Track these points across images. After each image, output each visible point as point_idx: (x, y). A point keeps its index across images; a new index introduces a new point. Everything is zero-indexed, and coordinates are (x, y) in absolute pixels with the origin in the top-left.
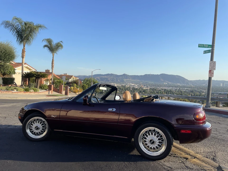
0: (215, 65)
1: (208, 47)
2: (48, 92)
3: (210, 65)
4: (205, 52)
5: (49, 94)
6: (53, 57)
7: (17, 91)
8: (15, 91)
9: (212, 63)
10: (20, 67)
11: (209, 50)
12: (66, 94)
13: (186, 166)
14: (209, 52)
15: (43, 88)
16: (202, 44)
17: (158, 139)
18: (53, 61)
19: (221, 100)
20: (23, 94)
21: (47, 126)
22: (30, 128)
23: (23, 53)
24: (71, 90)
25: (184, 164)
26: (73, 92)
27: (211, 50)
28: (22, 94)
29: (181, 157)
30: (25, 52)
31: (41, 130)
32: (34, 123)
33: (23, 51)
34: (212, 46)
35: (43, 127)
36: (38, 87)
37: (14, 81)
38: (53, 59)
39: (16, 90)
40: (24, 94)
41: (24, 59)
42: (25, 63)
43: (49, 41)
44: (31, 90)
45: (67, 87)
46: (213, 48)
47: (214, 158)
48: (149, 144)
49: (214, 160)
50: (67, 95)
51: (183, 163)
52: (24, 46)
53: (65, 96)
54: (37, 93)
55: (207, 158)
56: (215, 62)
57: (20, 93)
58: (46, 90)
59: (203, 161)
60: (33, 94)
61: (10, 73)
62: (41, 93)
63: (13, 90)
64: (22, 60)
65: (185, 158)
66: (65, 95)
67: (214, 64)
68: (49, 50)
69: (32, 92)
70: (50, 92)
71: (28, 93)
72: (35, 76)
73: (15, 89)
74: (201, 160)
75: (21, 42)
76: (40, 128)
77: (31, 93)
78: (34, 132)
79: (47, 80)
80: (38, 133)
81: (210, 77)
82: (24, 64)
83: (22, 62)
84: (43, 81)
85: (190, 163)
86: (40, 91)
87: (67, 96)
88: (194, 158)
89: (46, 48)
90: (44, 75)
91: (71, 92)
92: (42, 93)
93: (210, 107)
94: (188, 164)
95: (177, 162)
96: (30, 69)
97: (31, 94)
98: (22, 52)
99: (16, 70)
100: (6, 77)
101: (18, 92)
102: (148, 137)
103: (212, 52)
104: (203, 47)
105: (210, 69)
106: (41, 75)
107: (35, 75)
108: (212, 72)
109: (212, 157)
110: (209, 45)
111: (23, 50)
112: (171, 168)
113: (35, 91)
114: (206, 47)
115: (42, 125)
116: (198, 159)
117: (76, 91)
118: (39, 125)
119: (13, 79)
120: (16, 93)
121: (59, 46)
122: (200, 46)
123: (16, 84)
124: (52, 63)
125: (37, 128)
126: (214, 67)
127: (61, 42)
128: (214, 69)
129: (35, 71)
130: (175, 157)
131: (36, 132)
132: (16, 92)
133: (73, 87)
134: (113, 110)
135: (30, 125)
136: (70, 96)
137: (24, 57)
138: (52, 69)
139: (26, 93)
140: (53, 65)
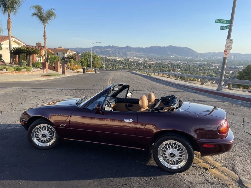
0: (232, 44)
1: (226, 23)
2: (42, 70)
3: (226, 44)
4: (222, 28)
5: (44, 72)
6: (45, 29)
7: (7, 71)
8: (4, 71)
9: (229, 42)
10: (6, 41)
11: (227, 26)
12: (64, 72)
13: (206, 180)
14: (226, 29)
15: (36, 66)
16: (220, 20)
17: (178, 153)
18: (44, 34)
19: (234, 81)
20: (14, 74)
21: (55, 133)
22: (36, 136)
23: (9, 25)
25: (204, 177)
26: (70, 69)
27: (228, 26)
28: (12, 74)
29: (200, 167)
30: (11, 23)
31: (49, 138)
32: (41, 130)
33: (9, 22)
34: (231, 22)
35: (50, 134)
36: (31, 65)
37: (2, 58)
38: (45, 31)
39: (5, 70)
40: (16, 74)
41: (10, 32)
42: (12, 36)
43: (39, 8)
44: (23, 69)
45: (64, 65)
46: (231, 24)
47: (233, 168)
48: (169, 157)
49: (233, 170)
50: (65, 74)
51: (203, 175)
52: (9, 16)
53: (63, 76)
54: (30, 73)
55: (226, 167)
56: (232, 40)
57: (11, 73)
58: (40, 68)
59: (223, 172)
60: (25, 74)
62: (34, 72)
63: (3, 70)
64: (9, 33)
65: (204, 168)
66: (62, 74)
67: (230, 42)
68: (39, 20)
69: (24, 71)
70: (45, 70)
71: (19, 73)
72: (26, 52)
73: (4, 68)
74: (221, 170)
75: (5, 10)
76: (47, 136)
77: (23, 73)
78: (41, 139)
79: (40, 55)
80: (46, 141)
81: (225, 58)
82: (11, 38)
83: (9, 35)
84: (35, 57)
85: (210, 175)
86: (33, 69)
87: (65, 76)
88: (214, 168)
89: (35, 17)
90: (35, 51)
91: (69, 69)
92: (36, 72)
93: (222, 90)
94: (208, 176)
95: (197, 174)
99: (2, 44)
101: (8, 73)
102: (168, 150)
103: (230, 29)
104: (221, 23)
105: (226, 49)
106: (32, 51)
108: (227, 52)
109: (231, 166)
110: (227, 21)
111: (8, 20)
112: (192, 184)
113: (28, 70)
114: (224, 23)
115: (49, 132)
116: (218, 169)
117: (74, 68)
118: (46, 133)
119: (0, 56)
120: (6, 74)
121: (50, 14)
122: (218, 21)
123: (3, 61)
124: (44, 36)
125: (44, 136)
126: (231, 47)
127: (53, 10)
128: (230, 49)
129: (25, 45)
130: (194, 166)
131: (43, 140)
132: (5, 73)
133: (70, 63)
134: (130, 120)
135: (36, 133)
136: (69, 76)
137: (11, 30)
138: (44, 42)
139: (18, 73)
140: (46, 37)
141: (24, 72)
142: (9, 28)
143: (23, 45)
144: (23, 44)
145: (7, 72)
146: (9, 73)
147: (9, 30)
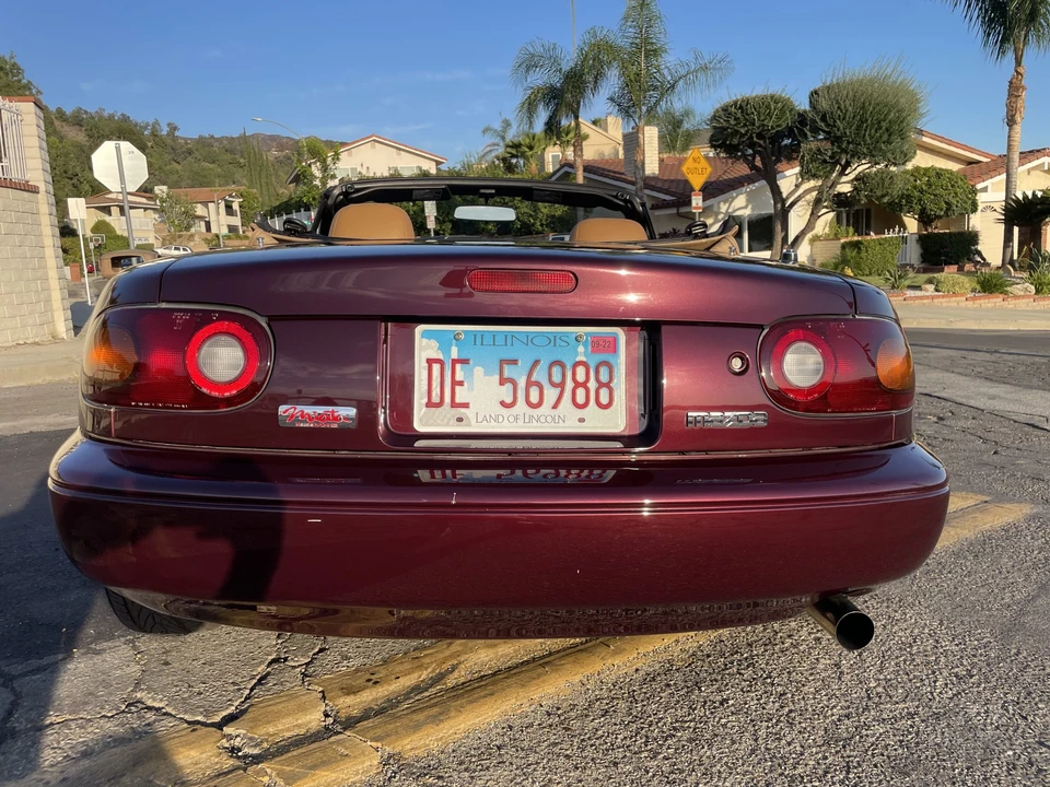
7: (937, 290)
8: (926, 290)
10: (996, 178)
20: (963, 304)
23: (1013, 100)
30: (1024, 88)
33: (1014, 89)
39: (931, 287)
40: (970, 304)
41: (1017, 128)
42: (1021, 153)
44: (1019, 286)
52: (1018, 62)
57: (945, 300)
60: (1022, 304)
61: (948, 209)
63: (921, 290)
64: (1009, 137)
69: (1019, 293)
71: (993, 302)
75: (1005, 40)
77: (1013, 302)
82: (1016, 157)
83: (1009, 149)
97: (1010, 304)
98: (1010, 95)
99: (985, 190)
100: (939, 229)
101: (938, 297)
111: (1011, 83)
119: (972, 238)
120: (925, 301)
123: (984, 259)
132: (927, 297)
137: (1019, 119)
139: (982, 301)
141: (1016, 297)
142: (1013, 116)
145: (937, 293)
146: (936, 300)
147: (1011, 122)
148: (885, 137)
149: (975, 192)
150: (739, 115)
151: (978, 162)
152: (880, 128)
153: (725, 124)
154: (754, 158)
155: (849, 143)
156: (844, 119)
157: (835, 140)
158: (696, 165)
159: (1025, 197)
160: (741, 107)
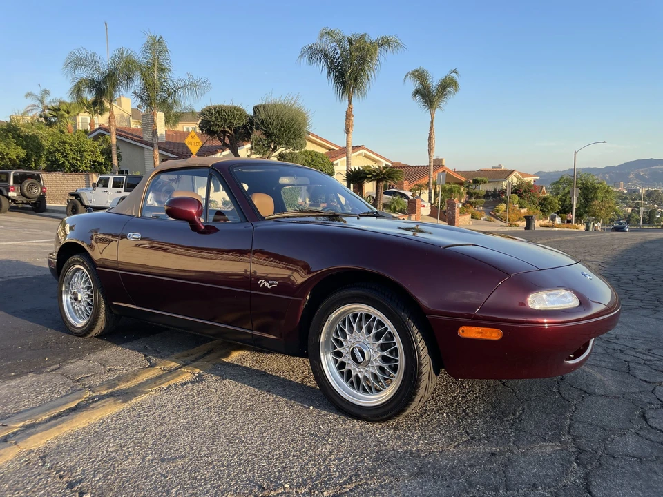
6: (432, 122)
10: (343, 159)
15: (392, 207)
18: (431, 133)
23: (348, 121)
24: (498, 214)
26: (501, 220)
30: (353, 116)
33: (349, 116)
38: (431, 127)
41: (350, 135)
43: (420, 75)
52: (350, 103)
58: (403, 212)
64: (347, 140)
75: (343, 93)
79: (419, 186)
82: (350, 149)
83: (347, 144)
90: (391, 173)
91: (495, 220)
96: (376, 161)
98: (347, 118)
99: (337, 164)
107: (370, 174)
111: (347, 112)
121: (447, 85)
124: (430, 139)
127: (454, 74)
133: (504, 204)
137: (351, 131)
138: (429, 154)
140: (433, 142)
142: (348, 129)
143: (386, 164)
144: (385, 162)
147: (348, 132)
148: (293, 136)
149: (333, 165)
150: (217, 115)
151: (334, 150)
152: (290, 131)
153: (209, 119)
154: (224, 138)
155: (276, 137)
156: (273, 124)
157: (268, 134)
158: (194, 140)
159: (355, 169)
160: (218, 111)
